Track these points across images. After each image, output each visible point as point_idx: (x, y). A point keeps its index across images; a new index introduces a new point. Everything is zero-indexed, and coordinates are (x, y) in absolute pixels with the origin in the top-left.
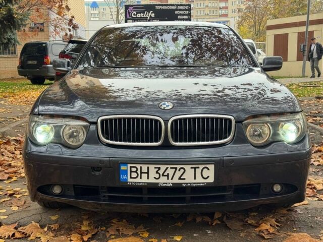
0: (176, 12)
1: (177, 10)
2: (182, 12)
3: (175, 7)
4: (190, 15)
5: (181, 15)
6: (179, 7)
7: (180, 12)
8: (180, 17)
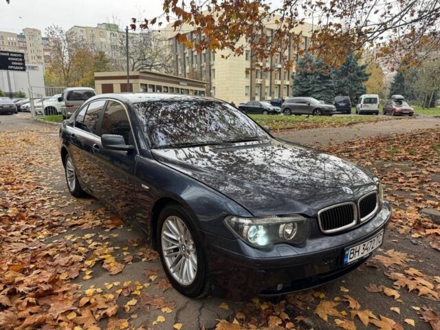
0: (9, 59)
1: (10, 56)
2: (16, 59)
3: (8, 54)
4: (24, 66)
5: (14, 61)
6: (11, 55)
7: (13, 59)
8: (13, 63)
